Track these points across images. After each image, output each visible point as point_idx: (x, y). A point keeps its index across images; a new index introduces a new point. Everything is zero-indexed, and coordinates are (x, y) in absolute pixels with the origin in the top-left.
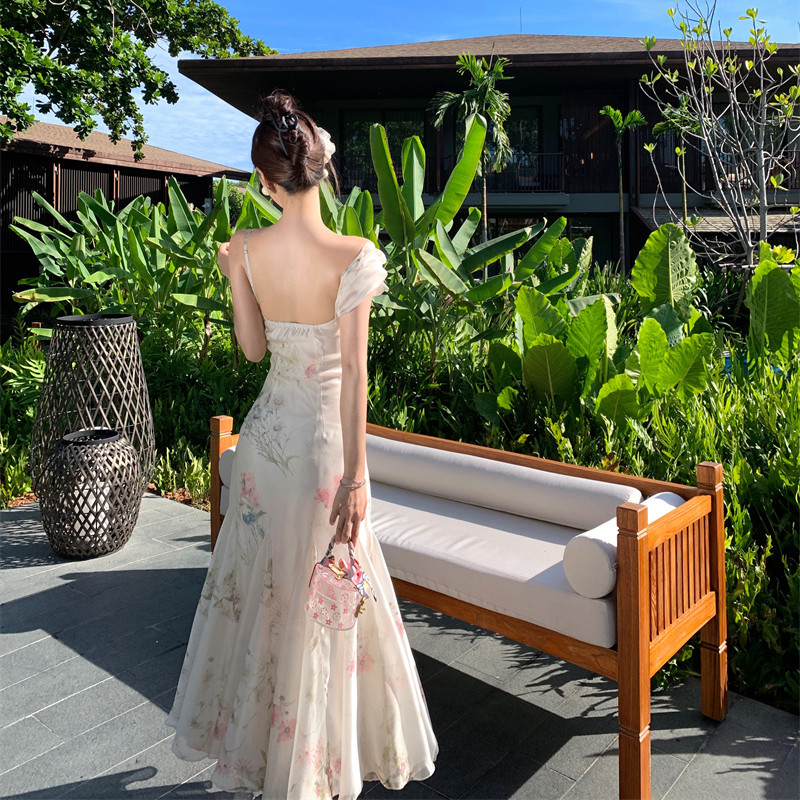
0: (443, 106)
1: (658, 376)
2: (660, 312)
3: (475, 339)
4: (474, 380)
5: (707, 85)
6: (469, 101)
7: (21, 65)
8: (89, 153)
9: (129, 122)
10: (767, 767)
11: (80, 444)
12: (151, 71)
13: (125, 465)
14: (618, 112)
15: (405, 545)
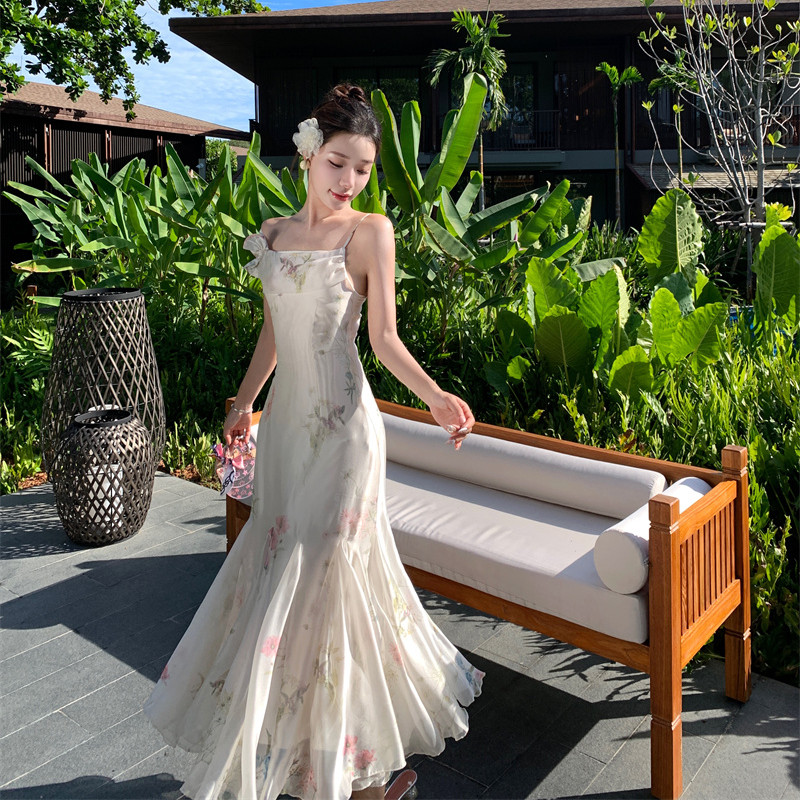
0: (439, 64)
1: (671, 347)
2: (671, 281)
3: (482, 306)
4: (483, 348)
5: (706, 42)
6: (465, 58)
7: (9, 25)
8: (80, 114)
9: (120, 81)
10: (792, 746)
11: (93, 426)
12: (142, 30)
13: (138, 447)
14: (614, 68)
15: (433, 536)
